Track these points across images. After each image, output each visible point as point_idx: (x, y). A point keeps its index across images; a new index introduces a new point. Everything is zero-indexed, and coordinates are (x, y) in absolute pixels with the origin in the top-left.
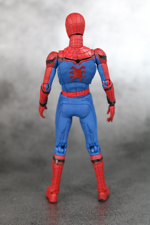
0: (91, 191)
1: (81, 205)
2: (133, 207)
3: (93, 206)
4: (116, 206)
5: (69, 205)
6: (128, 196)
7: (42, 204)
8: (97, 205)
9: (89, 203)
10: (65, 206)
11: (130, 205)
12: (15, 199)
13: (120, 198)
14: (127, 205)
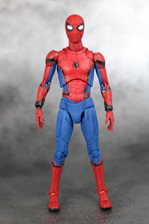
0: (92, 194)
1: (81, 208)
2: (133, 210)
3: (93, 209)
4: (116, 209)
5: (69, 209)
6: (129, 199)
7: (43, 209)
8: (97, 209)
9: (89, 206)
10: (65, 210)
11: (130, 207)
12: (16, 204)
13: (121, 201)
14: (126, 208)
